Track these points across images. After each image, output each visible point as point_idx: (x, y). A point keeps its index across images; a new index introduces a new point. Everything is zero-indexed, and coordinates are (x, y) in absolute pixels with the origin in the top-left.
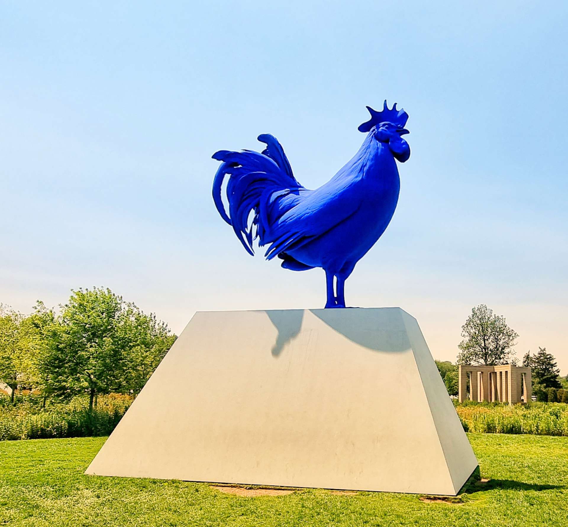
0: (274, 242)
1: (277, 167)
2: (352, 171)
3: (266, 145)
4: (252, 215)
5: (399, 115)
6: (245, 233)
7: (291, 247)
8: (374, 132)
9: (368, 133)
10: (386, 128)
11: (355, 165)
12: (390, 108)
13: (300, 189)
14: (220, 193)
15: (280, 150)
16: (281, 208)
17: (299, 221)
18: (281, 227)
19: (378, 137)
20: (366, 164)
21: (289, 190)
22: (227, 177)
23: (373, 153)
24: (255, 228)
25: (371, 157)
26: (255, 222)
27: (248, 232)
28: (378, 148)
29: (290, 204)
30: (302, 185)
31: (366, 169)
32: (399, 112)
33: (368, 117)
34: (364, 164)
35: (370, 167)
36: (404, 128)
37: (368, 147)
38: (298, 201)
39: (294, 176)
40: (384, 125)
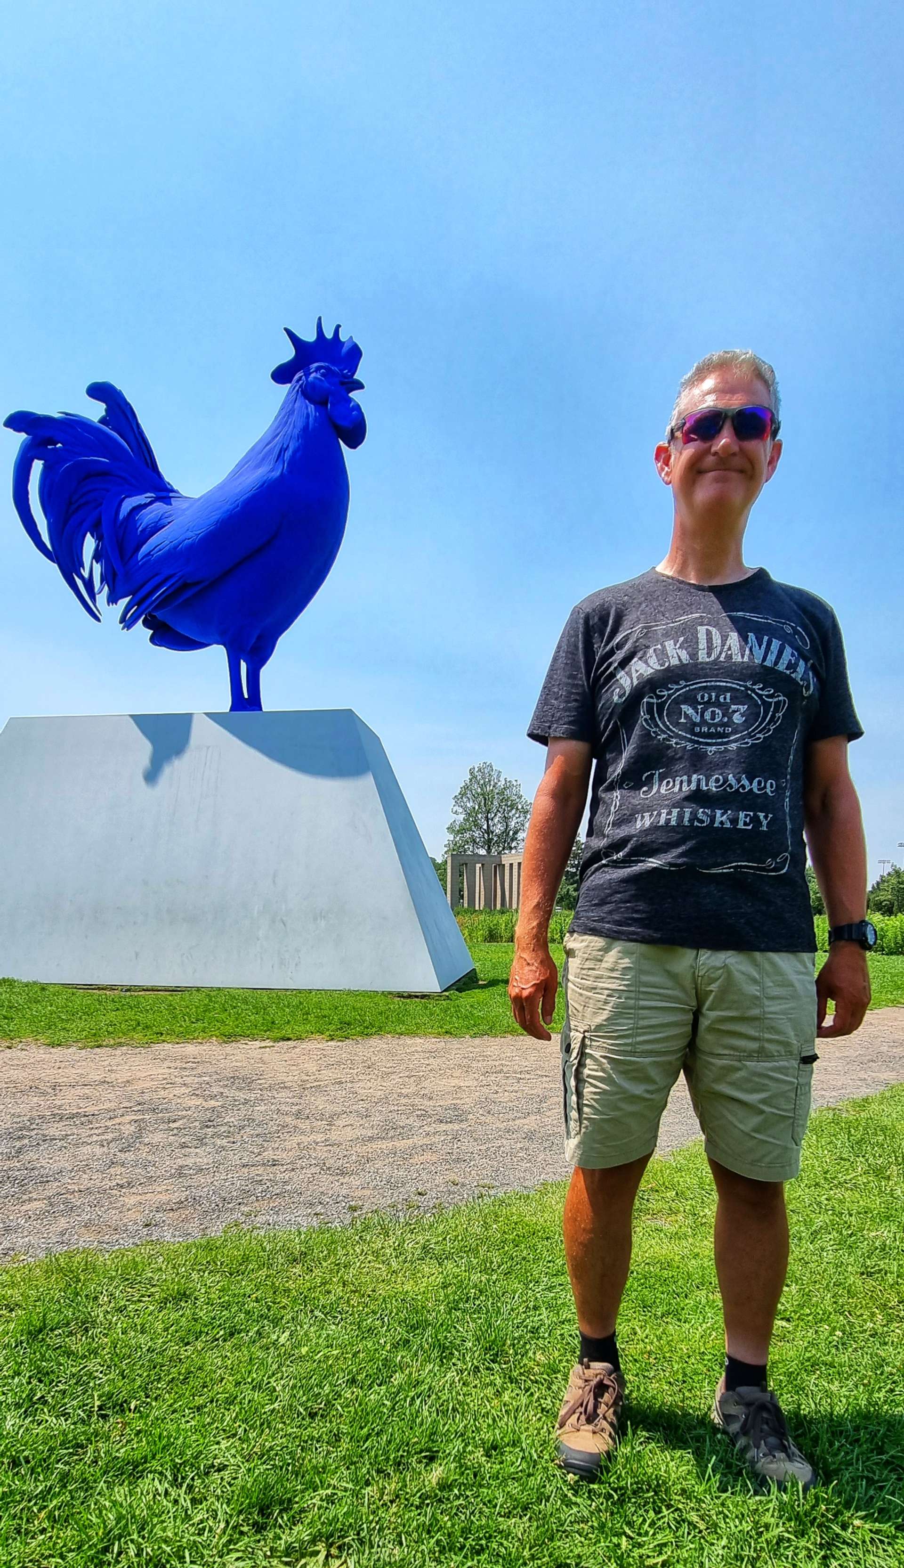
0: (133, 593)
1: (127, 451)
2: (263, 459)
3: (104, 406)
4: (90, 544)
5: (345, 349)
6: (81, 577)
7: (163, 603)
8: (301, 382)
9: (289, 385)
10: (323, 375)
11: (268, 447)
12: (329, 335)
13: (171, 495)
14: (28, 499)
15: (130, 416)
16: (140, 529)
17: (174, 555)
18: (143, 565)
19: (307, 392)
20: (288, 446)
21: (153, 495)
22: (37, 466)
23: (300, 424)
24: (97, 569)
25: (296, 431)
26: (97, 557)
27: (86, 574)
28: (308, 415)
29: (157, 522)
30: (175, 488)
31: (288, 455)
32: (344, 343)
33: (288, 353)
34: (285, 446)
35: (295, 452)
36: (355, 377)
37: (291, 412)
38: (170, 516)
39: (160, 470)
40: (318, 369)
